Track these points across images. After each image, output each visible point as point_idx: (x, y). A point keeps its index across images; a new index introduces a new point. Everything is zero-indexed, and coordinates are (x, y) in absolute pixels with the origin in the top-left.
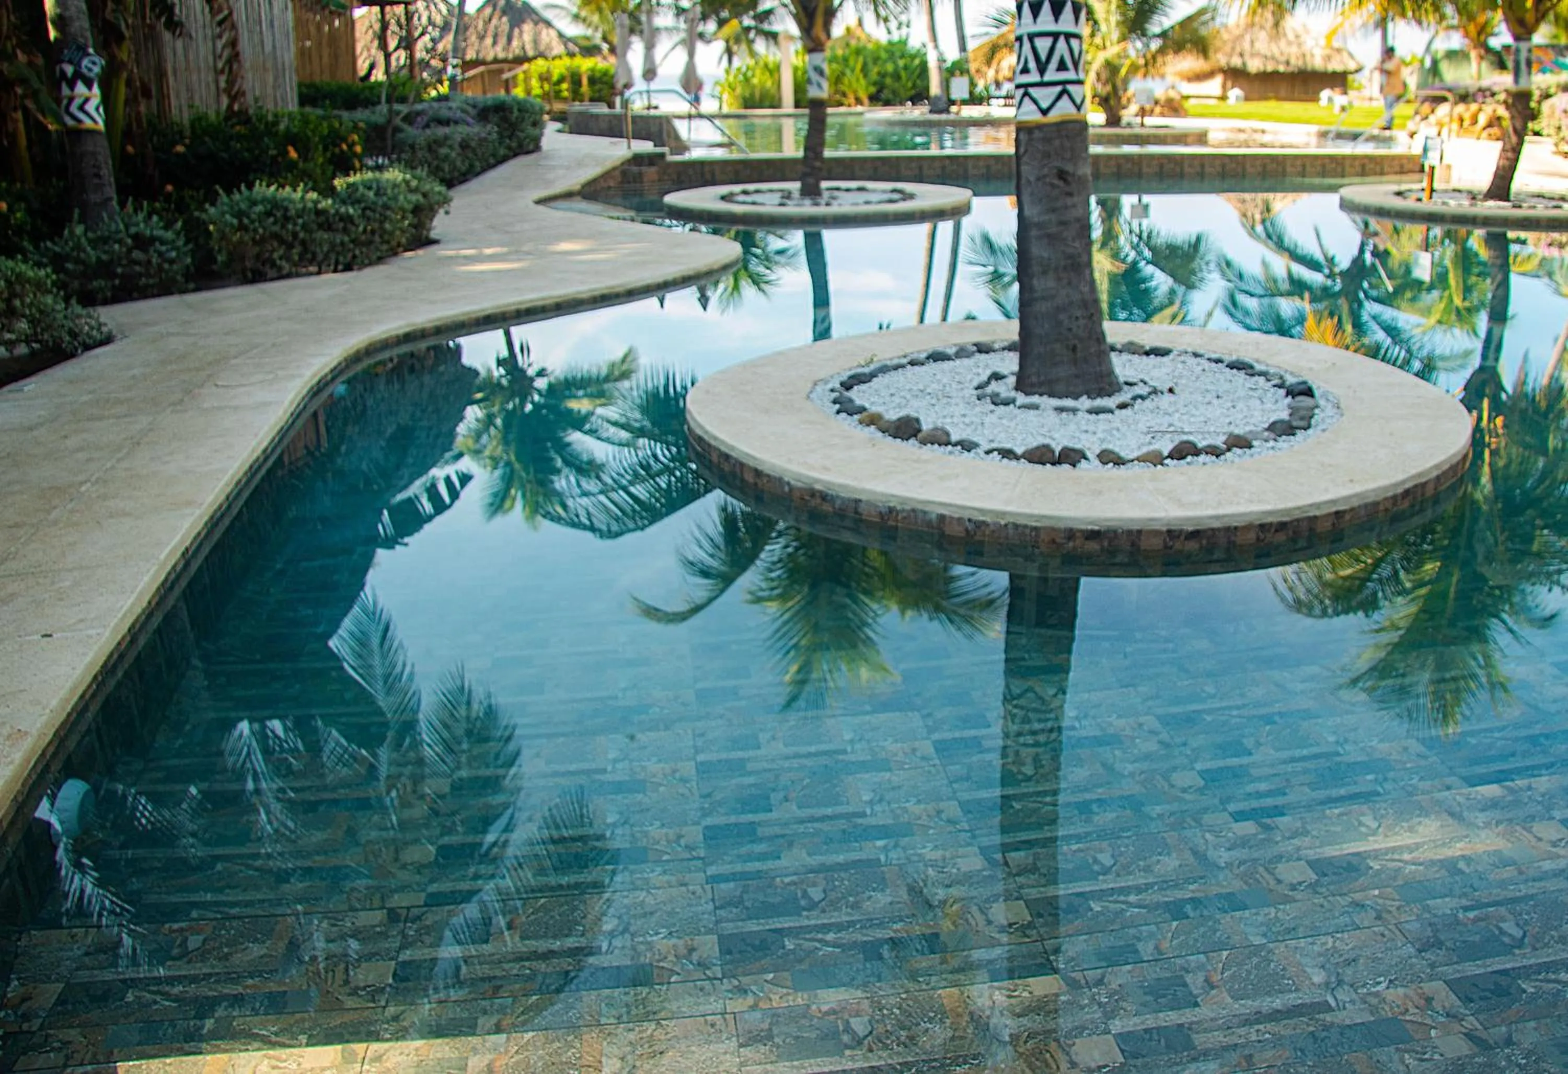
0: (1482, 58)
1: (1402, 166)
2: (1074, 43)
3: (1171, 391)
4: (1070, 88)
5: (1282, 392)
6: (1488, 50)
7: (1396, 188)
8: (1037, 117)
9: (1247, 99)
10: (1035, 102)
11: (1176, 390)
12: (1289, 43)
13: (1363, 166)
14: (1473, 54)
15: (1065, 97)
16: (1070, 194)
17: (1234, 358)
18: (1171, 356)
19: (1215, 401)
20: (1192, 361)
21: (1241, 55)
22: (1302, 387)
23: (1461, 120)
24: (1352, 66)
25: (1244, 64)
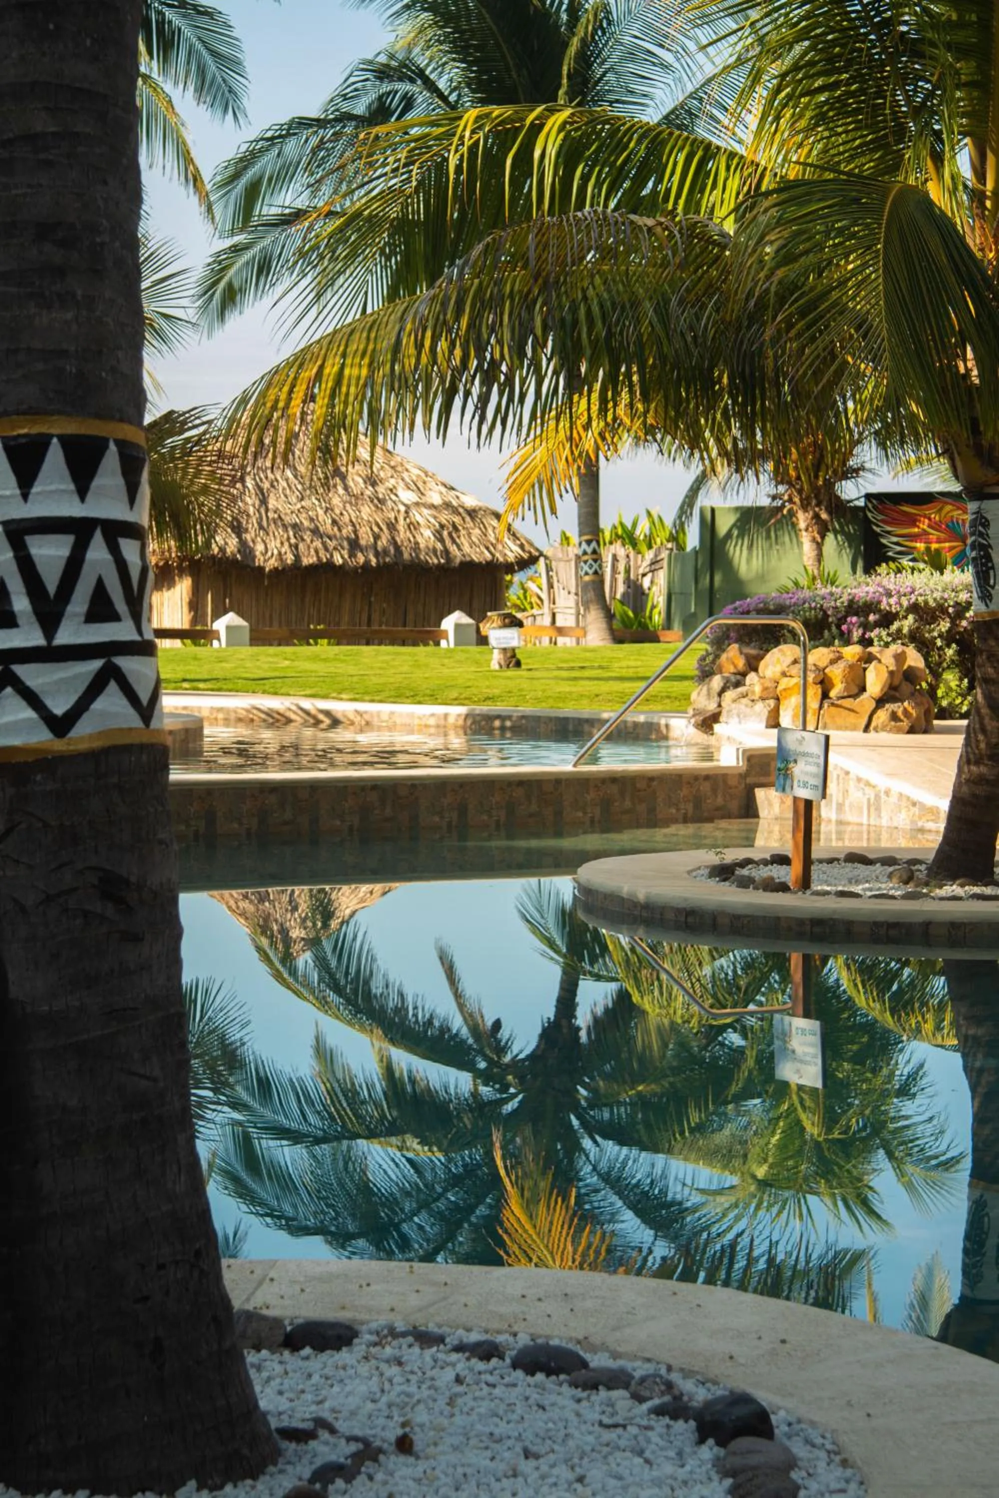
0: (823, 529)
1: (698, 801)
2: (129, 548)
3: (404, 1445)
4: (126, 663)
5: (684, 1429)
6: (839, 508)
7: (711, 858)
8: (41, 736)
9: (258, 638)
10: (32, 699)
11: (419, 1440)
12: (355, 499)
13: (606, 804)
14: (802, 519)
15: (113, 687)
16: (136, 939)
17: (523, 1340)
18: (359, 1347)
19: (527, 1466)
20: (414, 1354)
21: (238, 529)
22: (741, 1411)
23: (825, 684)
24: (511, 552)
25: (245, 549)
